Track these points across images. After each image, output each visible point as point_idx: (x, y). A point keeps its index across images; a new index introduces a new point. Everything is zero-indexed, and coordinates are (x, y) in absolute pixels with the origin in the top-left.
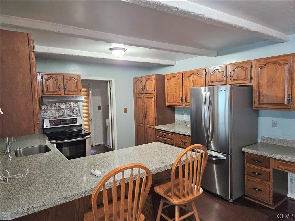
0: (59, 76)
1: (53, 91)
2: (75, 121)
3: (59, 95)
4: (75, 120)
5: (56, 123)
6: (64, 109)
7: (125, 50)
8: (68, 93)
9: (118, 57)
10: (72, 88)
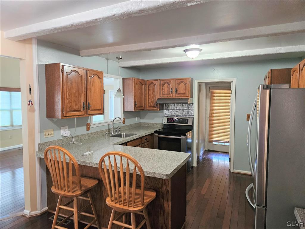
0: (172, 81)
1: (167, 94)
2: (187, 122)
3: (171, 97)
4: (187, 120)
5: (171, 121)
6: (180, 109)
7: (200, 50)
8: (178, 96)
9: (193, 58)
10: (182, 91)
